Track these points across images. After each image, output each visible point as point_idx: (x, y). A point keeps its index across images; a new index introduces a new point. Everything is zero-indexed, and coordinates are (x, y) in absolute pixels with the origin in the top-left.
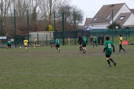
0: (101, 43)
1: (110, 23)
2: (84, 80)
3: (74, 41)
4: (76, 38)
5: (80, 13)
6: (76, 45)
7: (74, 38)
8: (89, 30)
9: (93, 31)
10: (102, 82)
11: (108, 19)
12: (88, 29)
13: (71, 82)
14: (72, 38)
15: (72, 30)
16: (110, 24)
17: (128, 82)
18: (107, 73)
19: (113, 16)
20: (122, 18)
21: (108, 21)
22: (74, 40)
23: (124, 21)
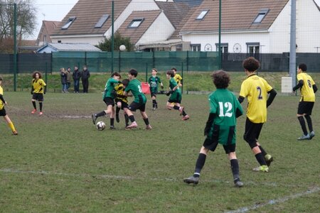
0: (81, 88)
1: (105, 37)
2: (45, 183)
3: (11, 80)
4: (18, 73)
5: (26, 8)
6: (15, 90)
7: (11, 72)
8: (51, 54)
9: (62, 56)
10: (91, 190)
11: (99, 25)
12: (48, 50)
13: (10, 188)
14: (5, 73)
15: (6, 52)
16: (106, 40)
17: (159, 189)
18: (102, 166)
19: (113, 18)
20: (136, 24)
21: (100, 31)
22: (10, 78)
23: (141, 31)
